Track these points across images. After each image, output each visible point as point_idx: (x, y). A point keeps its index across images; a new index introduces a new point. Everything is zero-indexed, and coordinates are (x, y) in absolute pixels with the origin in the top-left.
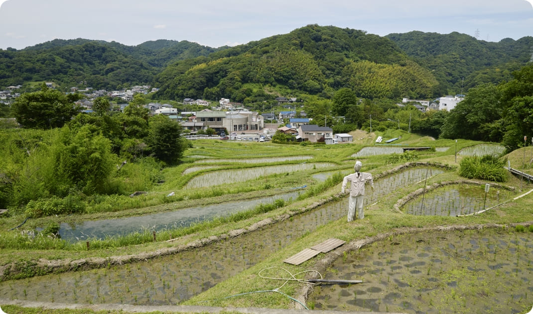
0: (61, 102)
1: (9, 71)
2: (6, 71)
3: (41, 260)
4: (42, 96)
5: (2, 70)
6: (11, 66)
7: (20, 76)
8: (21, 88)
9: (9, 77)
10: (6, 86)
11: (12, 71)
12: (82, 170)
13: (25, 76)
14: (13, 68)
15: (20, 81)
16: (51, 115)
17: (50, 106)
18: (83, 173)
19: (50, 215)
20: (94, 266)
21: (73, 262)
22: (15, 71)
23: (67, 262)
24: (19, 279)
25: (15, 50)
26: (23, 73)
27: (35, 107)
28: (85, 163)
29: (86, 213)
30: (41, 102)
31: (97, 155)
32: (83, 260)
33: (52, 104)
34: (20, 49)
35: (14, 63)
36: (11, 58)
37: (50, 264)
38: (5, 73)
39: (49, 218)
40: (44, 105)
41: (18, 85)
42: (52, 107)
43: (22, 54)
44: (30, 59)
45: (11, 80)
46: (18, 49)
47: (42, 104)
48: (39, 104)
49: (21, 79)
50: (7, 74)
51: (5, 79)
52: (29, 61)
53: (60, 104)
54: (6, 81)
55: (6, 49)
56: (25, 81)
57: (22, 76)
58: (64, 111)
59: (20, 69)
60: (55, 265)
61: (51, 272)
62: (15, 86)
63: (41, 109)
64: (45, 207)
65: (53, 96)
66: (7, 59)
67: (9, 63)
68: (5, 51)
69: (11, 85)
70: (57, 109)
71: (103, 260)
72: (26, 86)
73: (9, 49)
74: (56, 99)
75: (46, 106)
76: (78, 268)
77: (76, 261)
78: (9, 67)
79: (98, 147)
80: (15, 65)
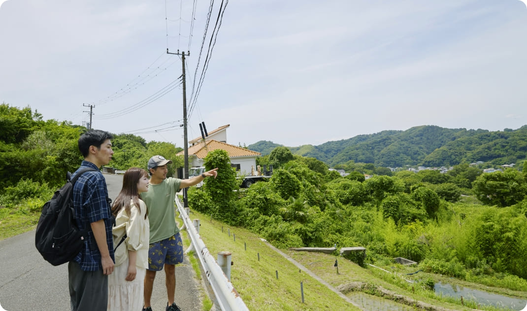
0: (517, 182)
1: (504, 151)
2: (501, 151)
3: (380, 286)
4: (499, 176)
5: (498, 150)
6: (506, 146)
7: (514, 155)
8: (514, 166)
9: (503, 156)
10: (500, 165)
11: (507, 151)
12: (495, 247)
13: (518, 154)
14: (507, 147)
15: (514, 160)
16: (506, 194)
17: (506, 185)
18: (495, 250)
19: (437, 273)
20: (406, 303)
21: (395, 295)
22: (509, 150)
23: (392, 293)
24: (367, 293)
25: (511, 130)
26: (516, 151)
27: (491, 186)
28: (499, 240)
29: (465, 280)
30: (497, 181)
31: (510, 235)
32: (401, 296)
33: (507, 183)
34: (516, 129)
35: (508, 143)
36: (506, 138)
37: (383, 291)
38: (500, 152)
39: (434, 275)
40: (500, 184)
41: (511, 163)
42: (508, 186)
43: (516, 133)
44: (524, 138)
45: (505, 159)
46: (513, 129)
47: (498, 183)
48: (495, 183)
49: (514, 157)
50: (502, 153)
51: (500, 158)
52: (523, 140)
53: (515, 184)
54: (501, 160)
55: (503, 131)
56: (518, 160)
57: (515, 154)
58: (519, 191)
59: (514, 148)
60: (386, 293)
61: (382, 296)
62: (509, 164)
63: (496, 187)
64: (434, 265)
65: (508, 175)
66: (503, 140)
67: (504, 143)
68: (502, 132)
69: (505, 164)
70: (513, 188)
71: (412, 300)
72: (519, 164)
73: (506, 130)
74: (512, 178)
75: (502, 185)
76: (397, 300)
77: (397, 295)
78: (503, 147)
79: (514, 227)
80: (509, 144)
